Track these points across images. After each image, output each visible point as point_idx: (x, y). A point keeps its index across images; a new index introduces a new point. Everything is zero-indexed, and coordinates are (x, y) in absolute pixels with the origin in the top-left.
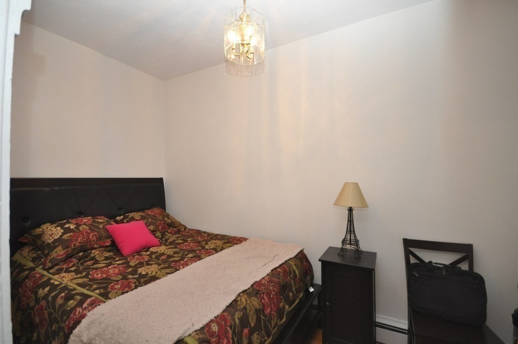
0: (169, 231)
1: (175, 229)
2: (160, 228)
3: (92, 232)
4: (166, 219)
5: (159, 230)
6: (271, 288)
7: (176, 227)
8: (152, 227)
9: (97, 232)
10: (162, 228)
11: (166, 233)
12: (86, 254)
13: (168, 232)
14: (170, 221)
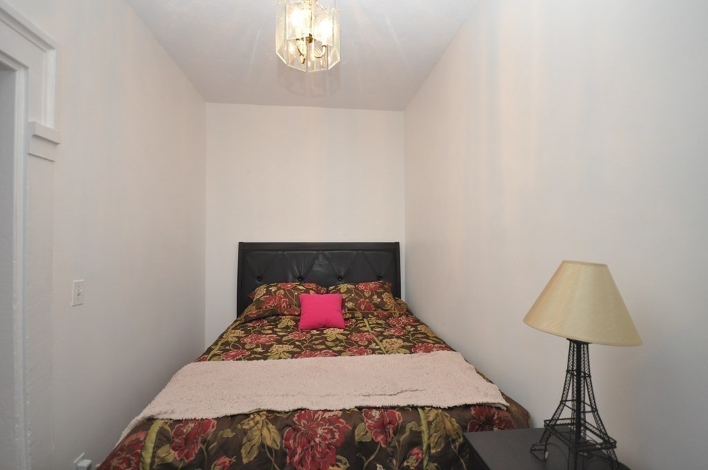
0: (375, 313)
1: (385, 313)
2: (363, 307)
3: (284, 297)
4: (376, 297)
5: (360, 309)
6: (320, 431)
7: (388, 310)
8: (351, 303)
9: (289, 299)
10: (365, 307)
11: (370, 316)
12: (277, 318)
13: (372, 314)
14: (379, 300)
